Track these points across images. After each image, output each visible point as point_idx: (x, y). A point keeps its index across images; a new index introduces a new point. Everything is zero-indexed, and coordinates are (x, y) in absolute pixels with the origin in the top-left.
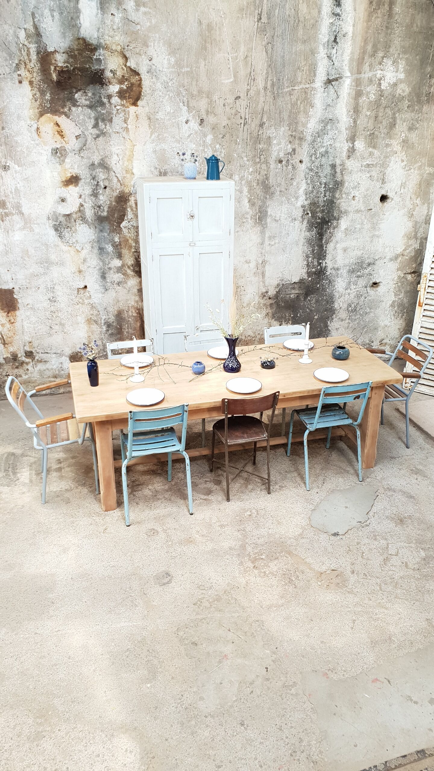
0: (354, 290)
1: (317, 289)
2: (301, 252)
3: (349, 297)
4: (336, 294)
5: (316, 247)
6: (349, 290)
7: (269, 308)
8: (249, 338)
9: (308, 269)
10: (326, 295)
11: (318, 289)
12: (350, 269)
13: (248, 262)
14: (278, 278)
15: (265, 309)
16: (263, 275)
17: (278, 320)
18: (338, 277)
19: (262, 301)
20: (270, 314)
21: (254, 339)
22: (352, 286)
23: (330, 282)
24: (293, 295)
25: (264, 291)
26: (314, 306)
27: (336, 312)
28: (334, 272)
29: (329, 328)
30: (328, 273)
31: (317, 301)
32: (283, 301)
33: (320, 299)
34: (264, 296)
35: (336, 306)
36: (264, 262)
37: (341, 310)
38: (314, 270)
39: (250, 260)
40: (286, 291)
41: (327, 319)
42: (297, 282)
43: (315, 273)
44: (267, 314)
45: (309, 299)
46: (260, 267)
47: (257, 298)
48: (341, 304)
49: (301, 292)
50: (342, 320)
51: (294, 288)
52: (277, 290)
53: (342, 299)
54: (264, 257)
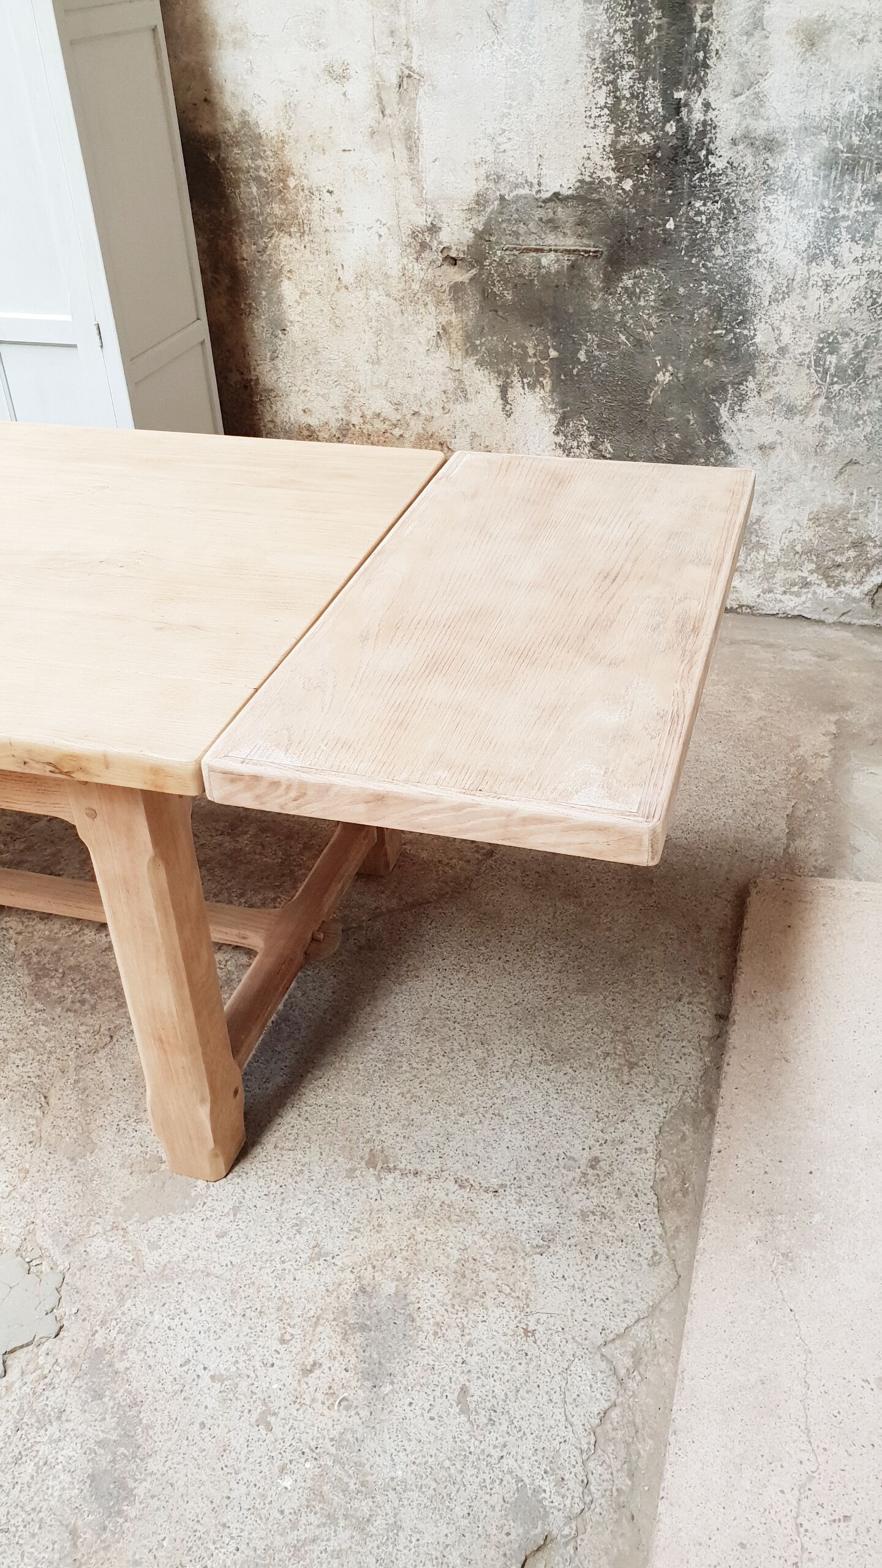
0: (854, 269)
1: (664, 241)
2: (575, 37)
3: (825, 300)
4: (759, 275)
5: (658, 13)
6: (828, 263)
7: (451, 306)
8: (379, 425)
9: (618, 133)
10: (709, 278)
11: (667, 241)
12: (835, 151)
13: (338, 74)
14: (477, 165)
15: (431, 308)
16: (411, 140)
17: (491, 364)
18: (770, 191)
19: (418, 270)
20: (457, 336)
21: (397, 432)
22: (846, 245)
23: (728, 209)
24: (552, 254)
25: (422, 221)
26: (654, 320)
27: (761, 368)
28: (749, 160)
29: (726, 437)
30: (719, 164)
31: (667, 301)
32: (506, 281)
33: (681, 290)
34: (424, 246)
35: (762, 336)
36: (407, 79)
37: (787, 366)
38: (645, 138)
39: (346, 67)
40: (517, 234)
41: (714, 393)
42: (565, 192)
43: (653, 157)
44: (443, 332)
45: (629, 283)
46: (391, 97)
47: (397, 250)
48: (787, 330)
49: (587, 244)
50: (790, 411)
51: (553, 225)
52: (479, 223)
53: (789, 307)
54: (405, 52)
